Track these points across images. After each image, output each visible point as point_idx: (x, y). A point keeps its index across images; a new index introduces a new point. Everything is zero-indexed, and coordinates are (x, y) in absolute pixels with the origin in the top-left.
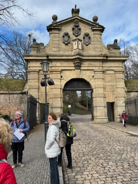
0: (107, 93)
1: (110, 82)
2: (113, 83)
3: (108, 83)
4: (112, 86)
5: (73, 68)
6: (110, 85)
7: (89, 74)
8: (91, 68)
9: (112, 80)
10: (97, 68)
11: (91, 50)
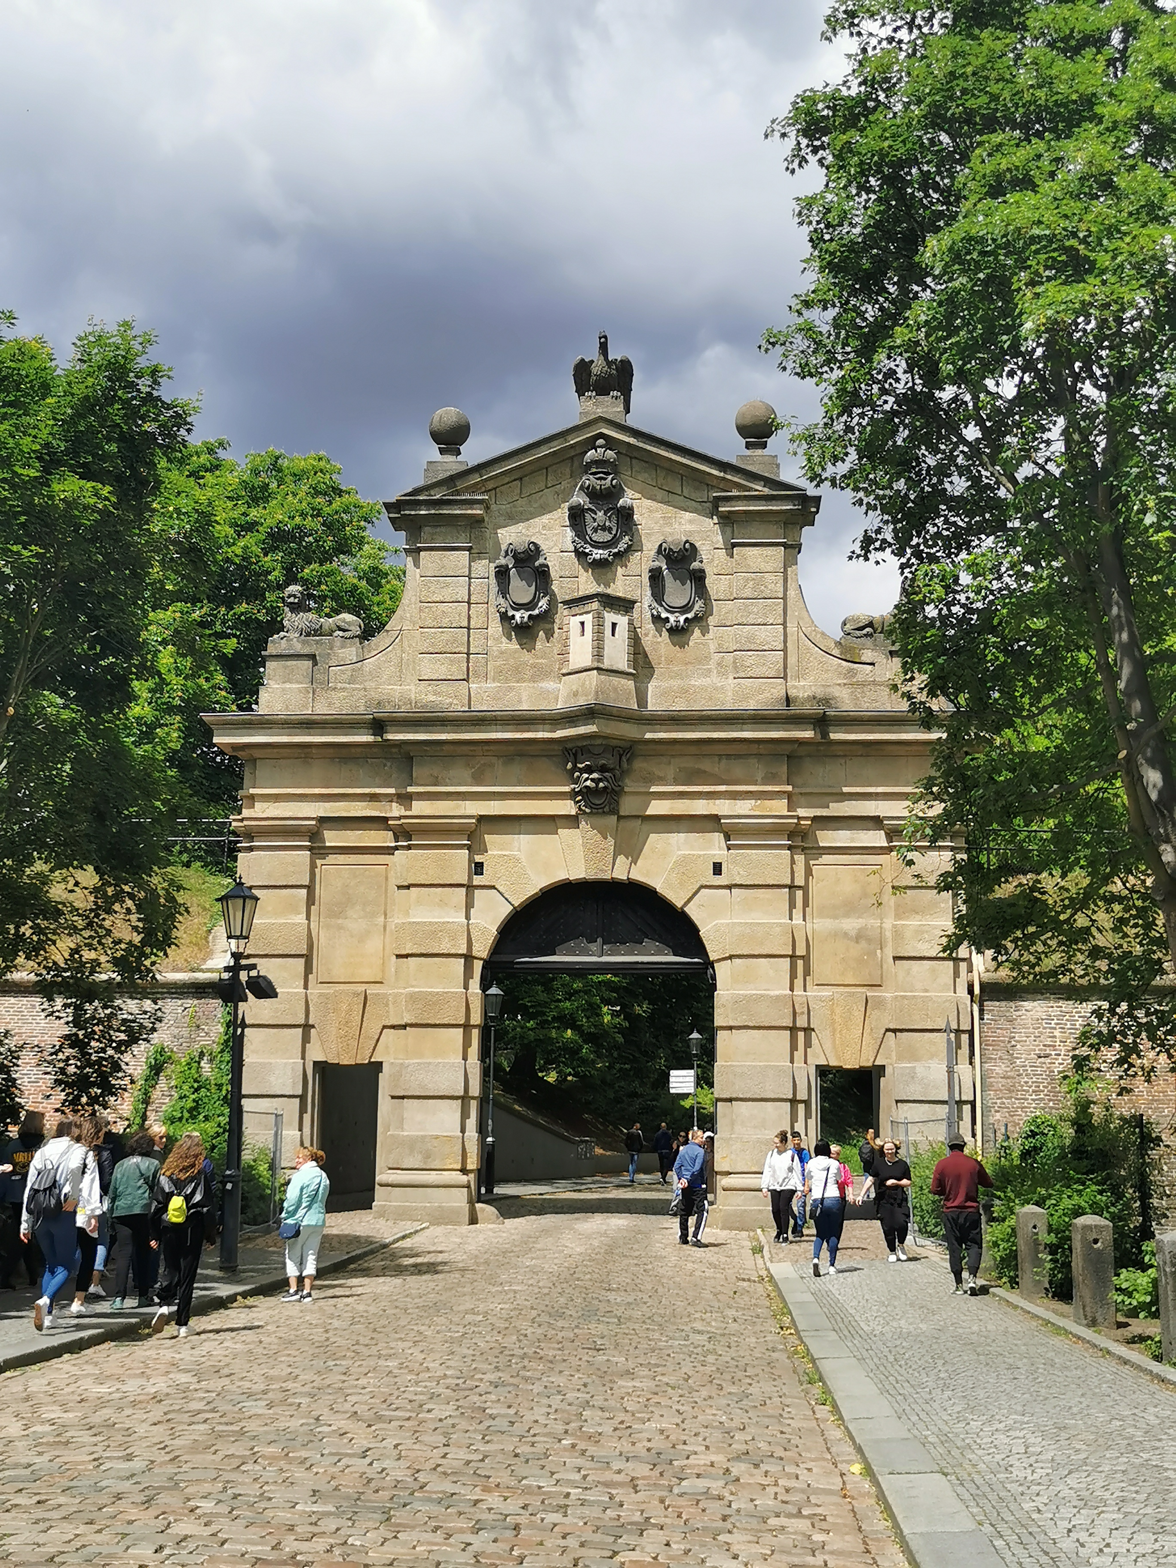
0: (826, 992)
1: (850, 908)
2: (875, 922)
3: (835, 917)
4: (863, 944)
5: (567, 807)
6: (846, 934)
7: (686, 850)
8: (701, 807)
9: (865, 896)
10: (745, 805)
11: (712, 665)
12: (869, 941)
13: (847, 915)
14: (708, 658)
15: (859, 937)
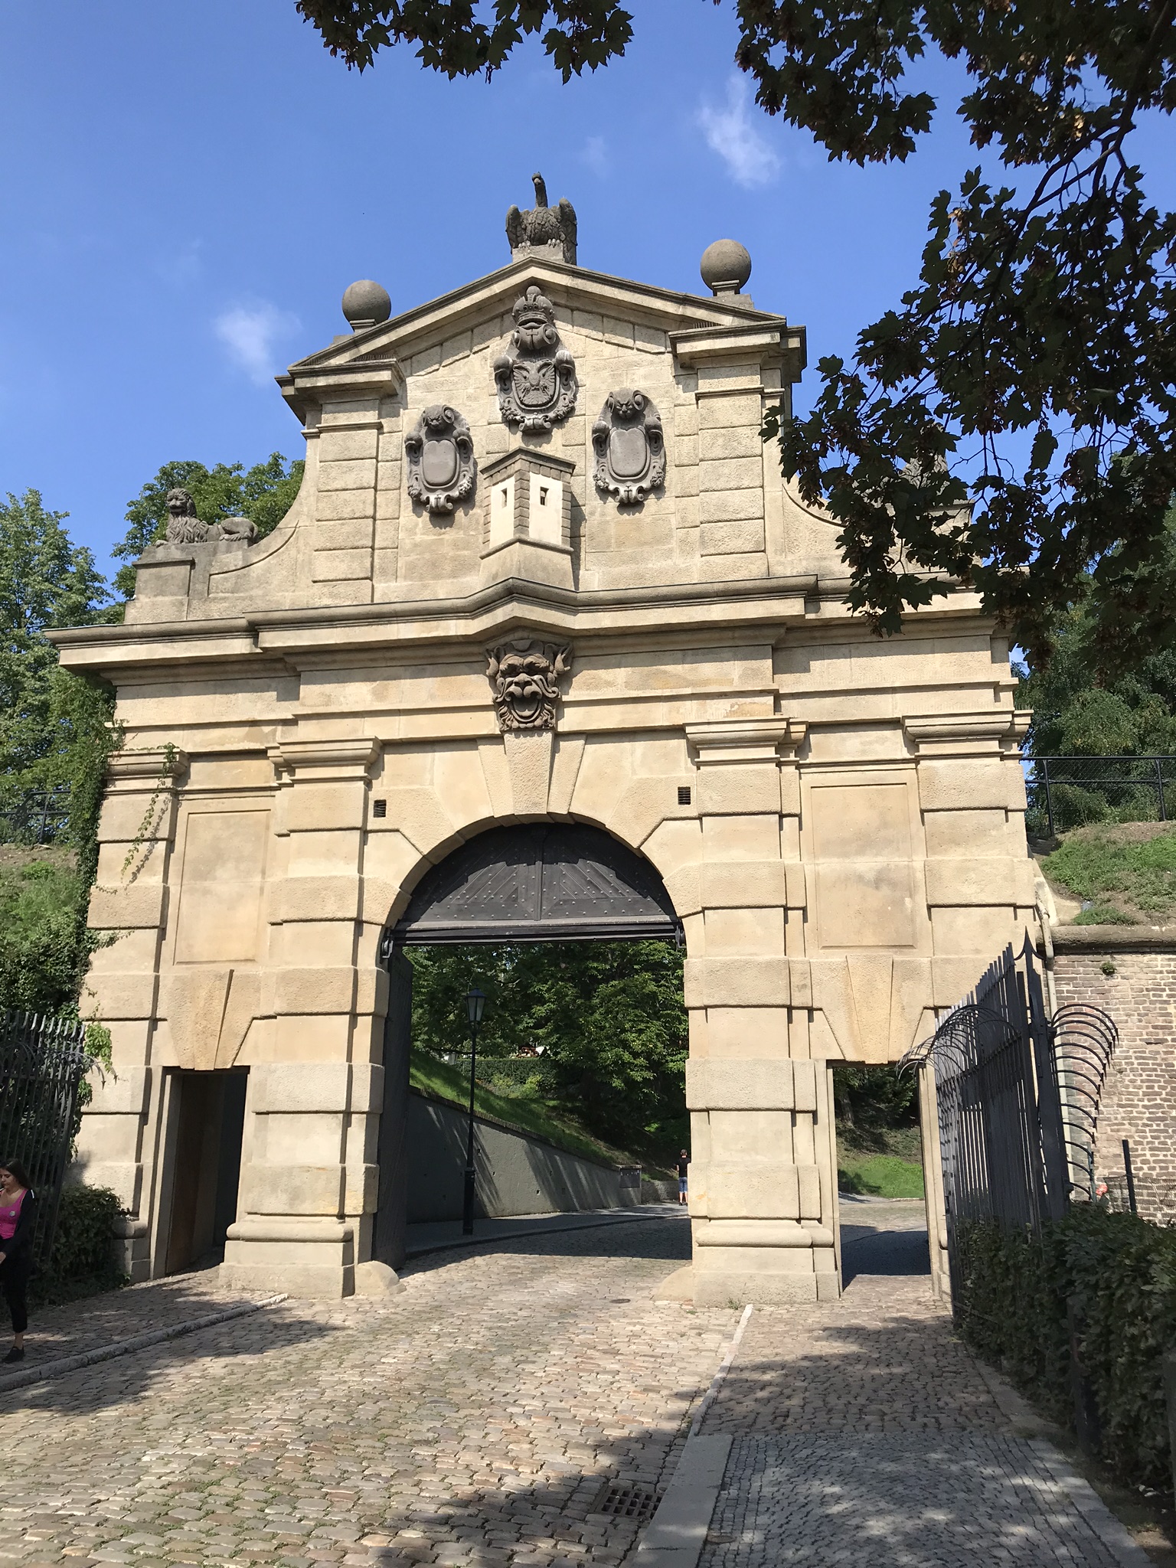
0: (837, 958)
1: (864, 843)
2: (898, 861)
3: (845, 855)
4: (885, 891)
5: (489, 723)
6: (860, 878)
7: (643, 774)
8: (660, 715)
9: (885, 825)
10: (718, 709)
11: (674, 544)
12: (893, 885)
13: (861, 851)
14: (668, 537)
15: (880, 880)
